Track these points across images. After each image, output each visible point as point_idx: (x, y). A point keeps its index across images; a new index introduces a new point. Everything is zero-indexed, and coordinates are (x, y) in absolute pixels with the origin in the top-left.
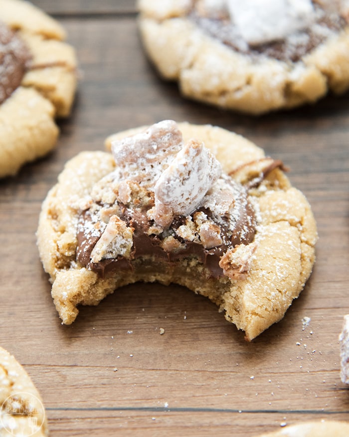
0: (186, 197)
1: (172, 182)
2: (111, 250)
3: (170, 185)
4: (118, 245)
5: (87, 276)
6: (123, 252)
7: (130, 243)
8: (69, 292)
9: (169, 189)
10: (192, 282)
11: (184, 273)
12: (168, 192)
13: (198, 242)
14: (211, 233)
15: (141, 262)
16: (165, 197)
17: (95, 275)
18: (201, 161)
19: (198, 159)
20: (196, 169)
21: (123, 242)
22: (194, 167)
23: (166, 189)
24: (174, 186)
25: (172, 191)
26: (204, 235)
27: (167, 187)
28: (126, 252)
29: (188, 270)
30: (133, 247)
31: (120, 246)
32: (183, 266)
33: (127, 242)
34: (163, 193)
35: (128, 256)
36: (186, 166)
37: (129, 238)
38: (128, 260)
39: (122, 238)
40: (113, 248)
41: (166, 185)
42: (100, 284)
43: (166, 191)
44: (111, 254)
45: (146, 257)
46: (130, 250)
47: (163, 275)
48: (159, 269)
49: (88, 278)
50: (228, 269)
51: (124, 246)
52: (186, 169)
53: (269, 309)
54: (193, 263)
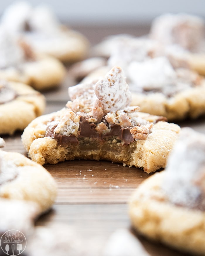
0: (112, 97)
1: (104, 82)
2: (66, 130)
3: (103, 83)
4: (70, 127)
5: (51, 141)
6: (73, 131)
7: (78, 125)
8: (40, 145)
9: (102, 86)
10: (114, 153)
11: (109, 149)
12: (102, 87)
13: (118, 124)
14: (126, 117)
15: (83, 143)
16: (100, 91)
17: (56, 142)
18: (121, 78)
19: (119, 75)
20: (118, 80)
21: (74, 124)
22: (117, 79)
23: (101, 85)
24: (105, 84)
25: (104, 88)
26: (122, 119)
27: (101, 84)
28: (75, 131)
29: (111, 146)
30: (79, 128)
31: (72, 128)
32: (108, 143)
33: (76, 125)
34: (99, 88)
35: (76, 134)
36: (112, 76)
37: (77, 122)
38: (76, 137)
39: (73, 122)
40: (68, 128)
41: (100, 83)
42: (59, 148)
43: (100, 87)
44: (66, 132)
45: (86, 139)
46: (77, 130)
47: (96, 151)
48: (94, 146)
49: (52, 142)
50: (136, 133)
51: (74, 128)
52: (112, 77)
53: (160, 153)
54: (114, 141)
